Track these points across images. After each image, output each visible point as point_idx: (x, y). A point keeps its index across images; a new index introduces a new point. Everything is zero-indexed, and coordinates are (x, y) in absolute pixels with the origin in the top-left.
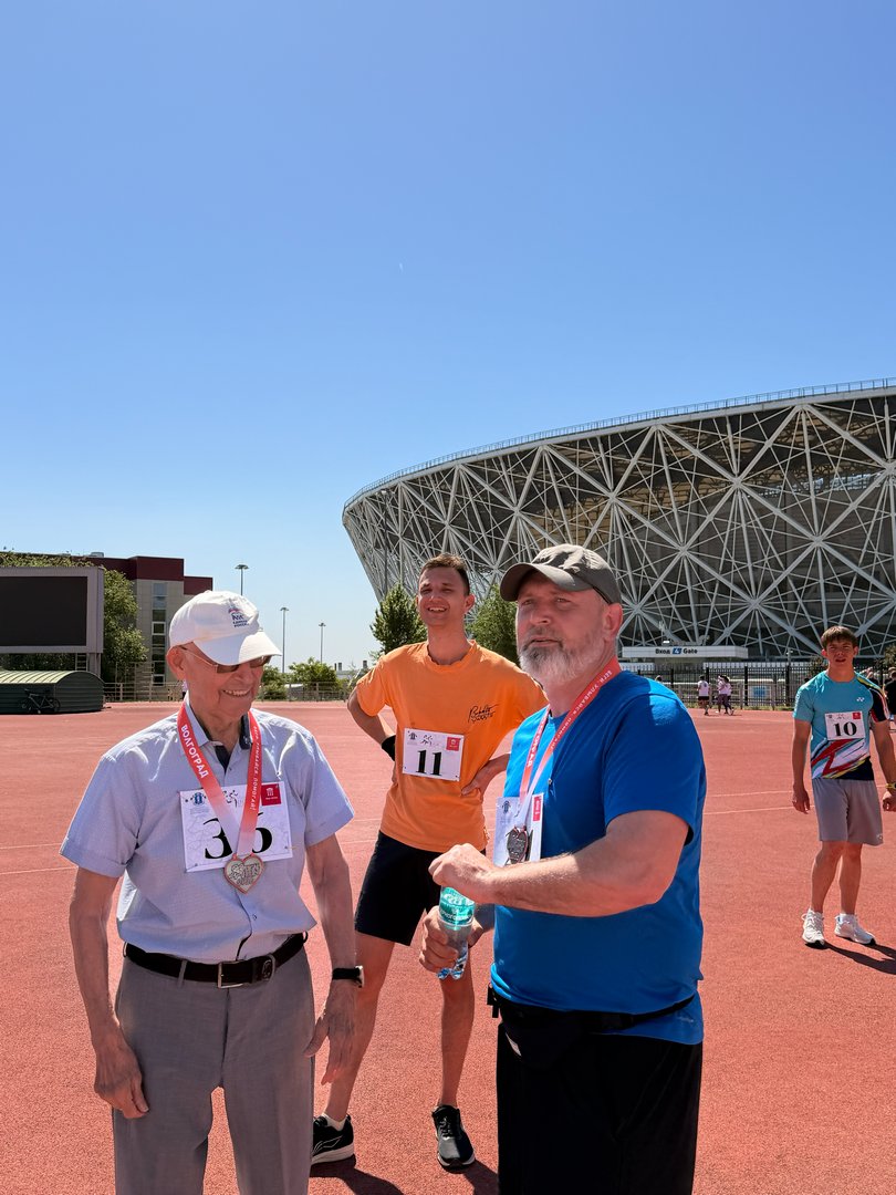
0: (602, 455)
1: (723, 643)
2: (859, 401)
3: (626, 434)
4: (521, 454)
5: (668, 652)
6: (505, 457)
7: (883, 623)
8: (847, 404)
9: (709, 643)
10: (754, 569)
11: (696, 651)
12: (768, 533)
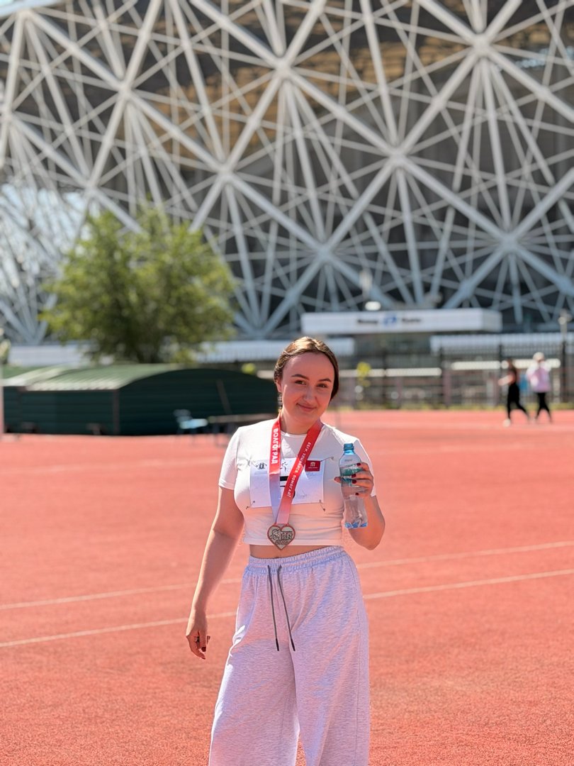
1: (461, 306)
5: (375, 322)
9: (440, 305)
10: (509, 187)
11: (417, 321)
12: (529, 130)
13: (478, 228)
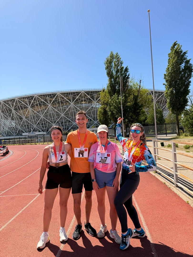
0: (27, 100)
2: (67, 93)
3: (31, 97)
4: (13, 100)
6: (10, 100)
7: (72, 127)
8: (65, 93)
10: (53, 119)
12: (55, 114)
13: (51, 124)
